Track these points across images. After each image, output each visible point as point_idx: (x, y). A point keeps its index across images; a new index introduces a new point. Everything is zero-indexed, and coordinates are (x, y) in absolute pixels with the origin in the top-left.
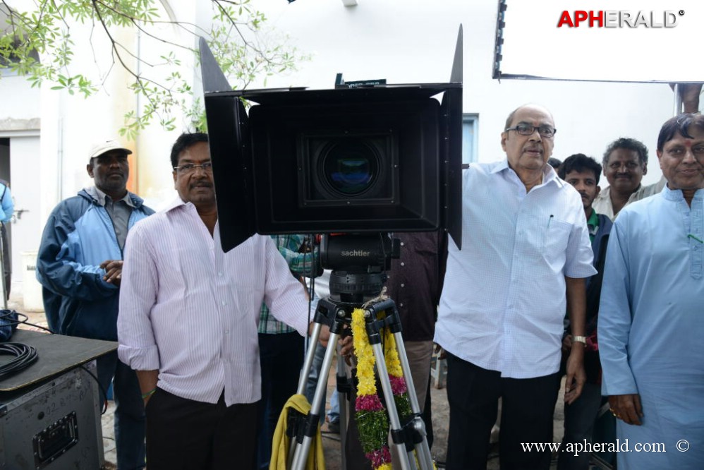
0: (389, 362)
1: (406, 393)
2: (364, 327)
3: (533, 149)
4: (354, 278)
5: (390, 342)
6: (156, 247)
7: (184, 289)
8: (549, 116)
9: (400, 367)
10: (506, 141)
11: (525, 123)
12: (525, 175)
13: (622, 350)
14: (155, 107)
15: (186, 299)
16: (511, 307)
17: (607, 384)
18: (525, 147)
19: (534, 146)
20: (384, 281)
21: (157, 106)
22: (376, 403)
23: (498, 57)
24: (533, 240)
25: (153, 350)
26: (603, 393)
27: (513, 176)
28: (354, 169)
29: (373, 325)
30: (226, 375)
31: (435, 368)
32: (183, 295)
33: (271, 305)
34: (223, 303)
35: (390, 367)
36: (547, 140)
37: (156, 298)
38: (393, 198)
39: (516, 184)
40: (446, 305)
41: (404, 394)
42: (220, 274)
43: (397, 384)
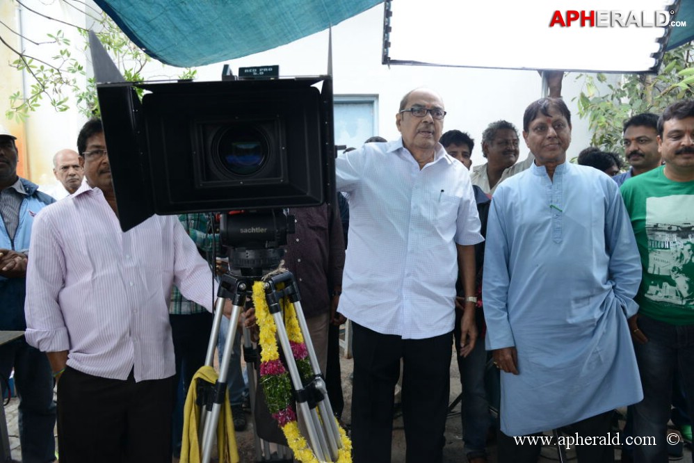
0: (290, 330)
1: (308, 358)
2: (265, 298)
3: (426, 130)
4: (253, 253)
5: (290, 311)
6: (62, 233)
7: (92, 271)
8: (440, 100)
9: (300, 334)
10: (401, 122)
11: (419, 106)
12: (418, 154)
13: (503, 309)
14: (43, 87)
15: (93, 281)
16: (408, 275)
17: (491, 340)
18: (418, 128)
19: (427, 127)
20: (282, 255)
21: (46, 86)
22: (279, 368)
23: (387, 44)
24: (426, 213)
25: (62, 332)
26: (487, 348)
27: (407, 154)
28: (247, 151)
29: (273, 296)
30: (135, 353)
31: (344, 340)
32: (91, 276)
33: (180, 285)
34: (131, 284)
35: (291, 334)
36: (437, 121)
37: (64, 282)
38: (282, 177)
39: (411, 163)
40: (348, 277)
41: (306, 358)
42: (128, 257)
43: (299, 349)
